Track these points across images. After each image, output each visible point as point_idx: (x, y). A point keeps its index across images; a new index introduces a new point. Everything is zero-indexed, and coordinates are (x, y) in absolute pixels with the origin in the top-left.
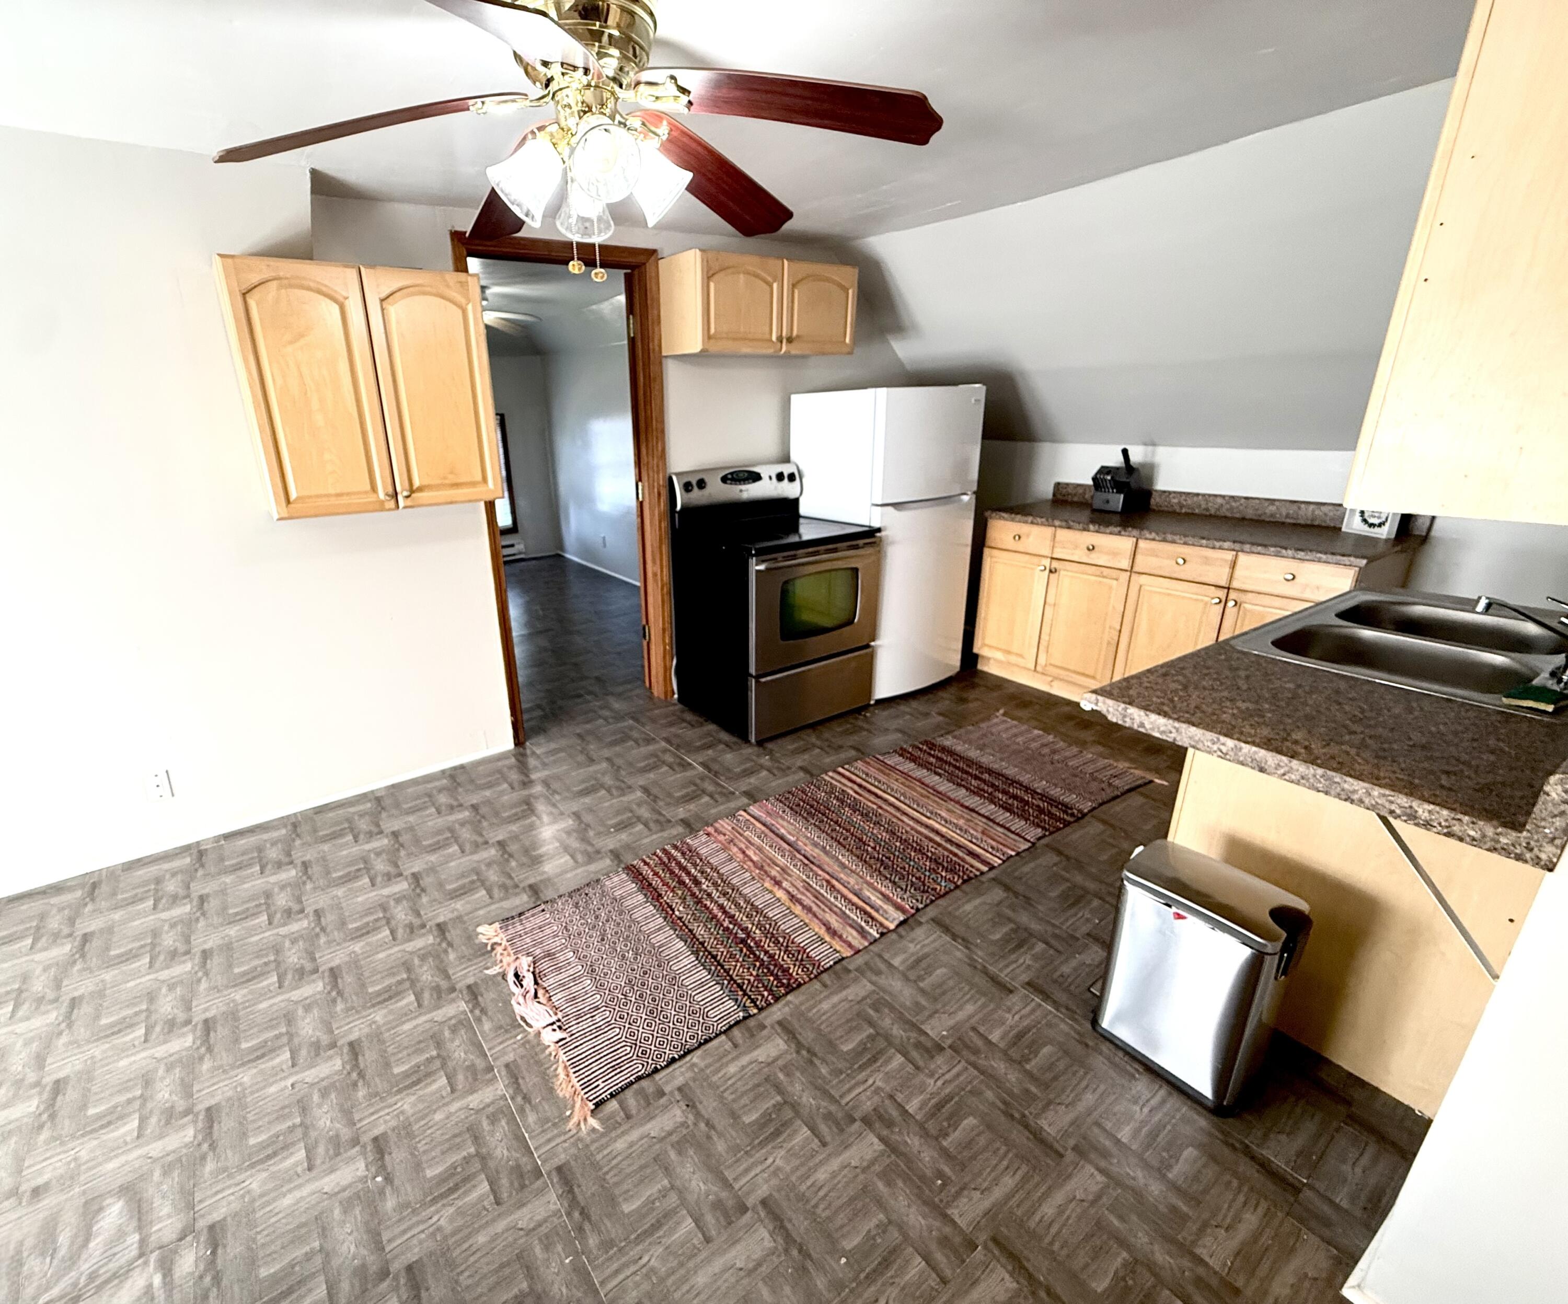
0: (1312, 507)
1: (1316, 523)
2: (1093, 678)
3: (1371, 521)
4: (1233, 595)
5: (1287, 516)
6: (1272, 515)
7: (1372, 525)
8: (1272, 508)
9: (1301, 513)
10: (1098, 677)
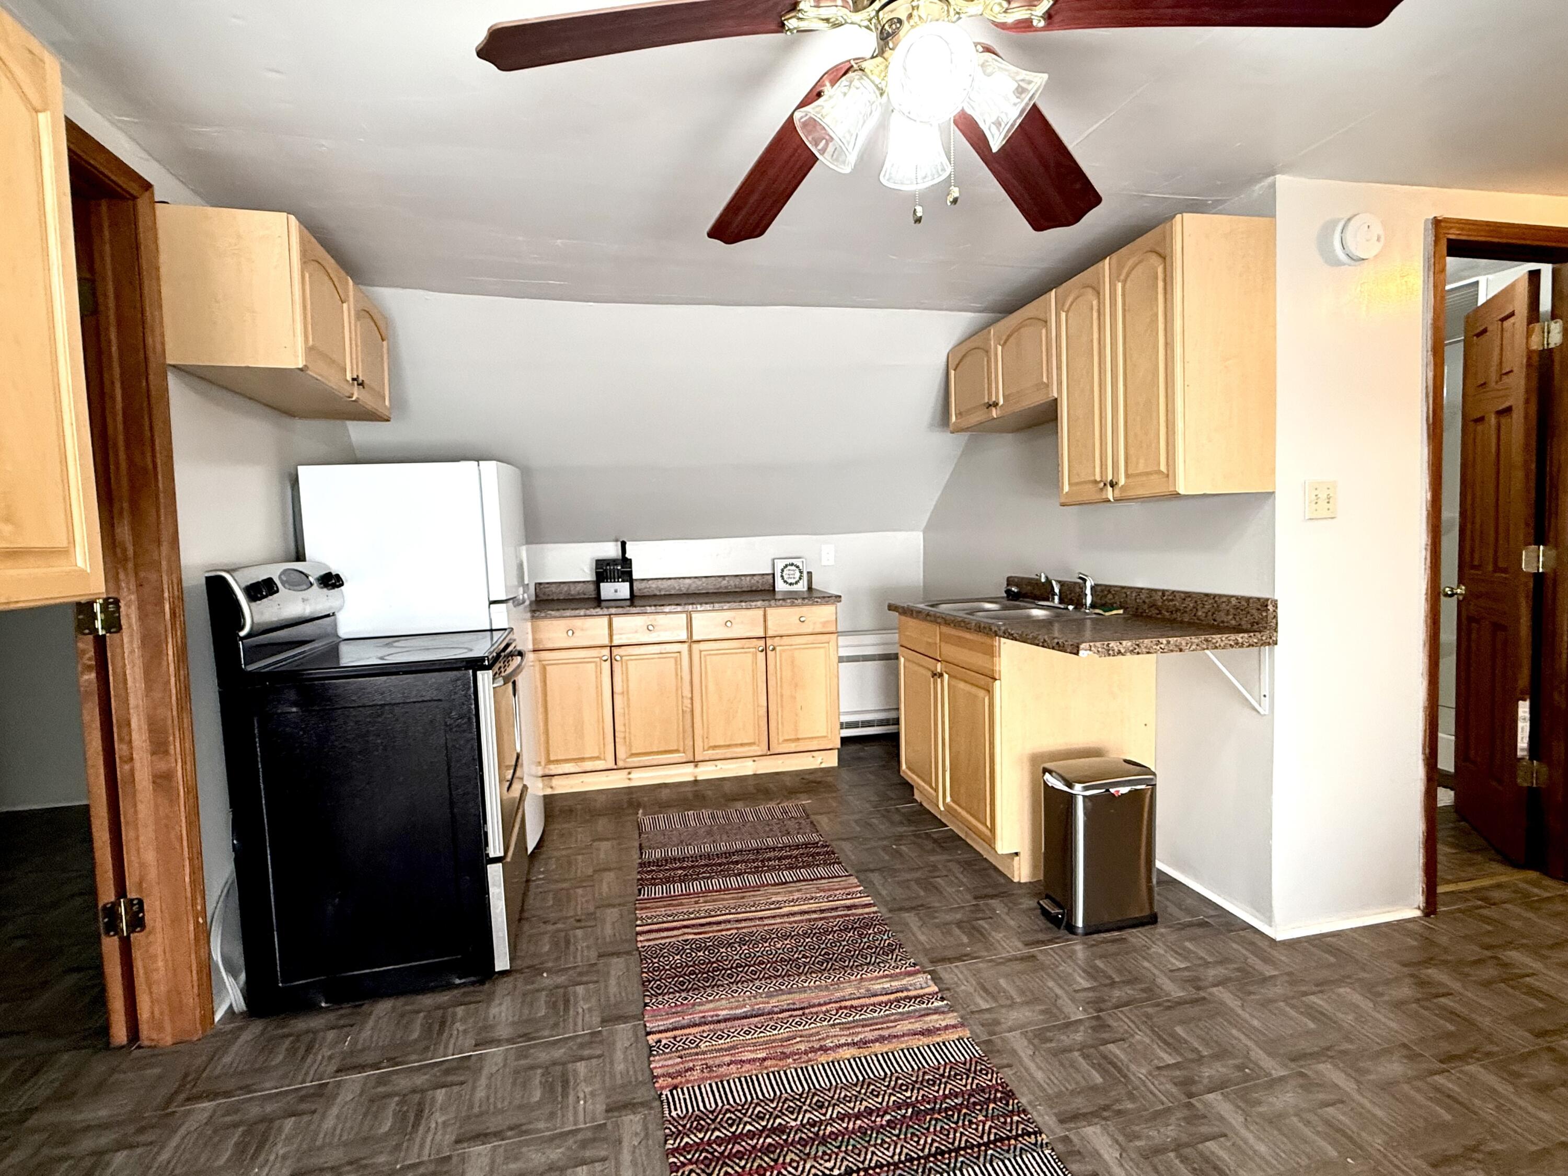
0: (748, 578)
1: (754, 588)
2: (677, 751)
3: (790, 581)
4: (769, 642)
5: (736, 587)
6: (726, 587)
7: (791, 584)
8: (725, 583)
9: (743, 583)
10: (681, 749)
